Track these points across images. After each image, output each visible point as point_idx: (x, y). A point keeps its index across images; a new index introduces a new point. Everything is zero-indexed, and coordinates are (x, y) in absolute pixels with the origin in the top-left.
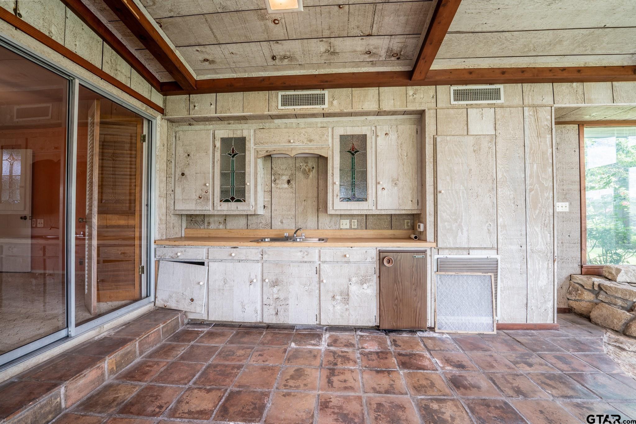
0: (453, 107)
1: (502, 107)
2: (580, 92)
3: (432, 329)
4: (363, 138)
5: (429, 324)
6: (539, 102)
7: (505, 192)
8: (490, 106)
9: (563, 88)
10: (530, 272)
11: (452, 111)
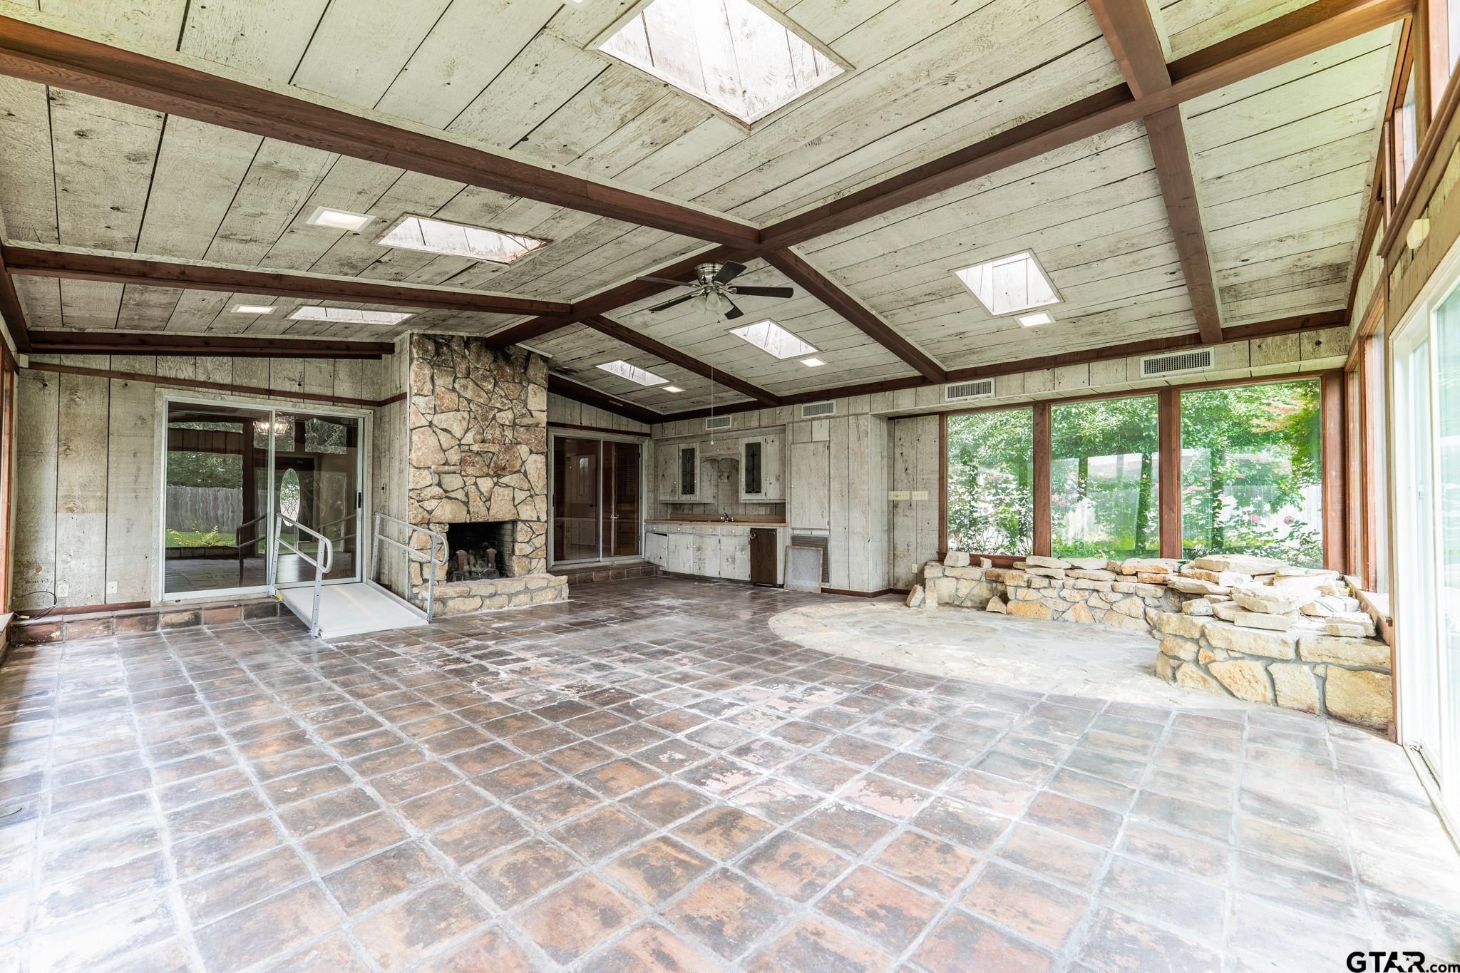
0: (803, 421)
1: (833, 418)
2: (891, 399)
3: (782, 586)
4: (759, 445)
5: (780, 581)
6: (860, 412)
7: (835, 485)
8: (827, 418)
9: (879, 397)
10: (851, 549)
11: (803, 424)
